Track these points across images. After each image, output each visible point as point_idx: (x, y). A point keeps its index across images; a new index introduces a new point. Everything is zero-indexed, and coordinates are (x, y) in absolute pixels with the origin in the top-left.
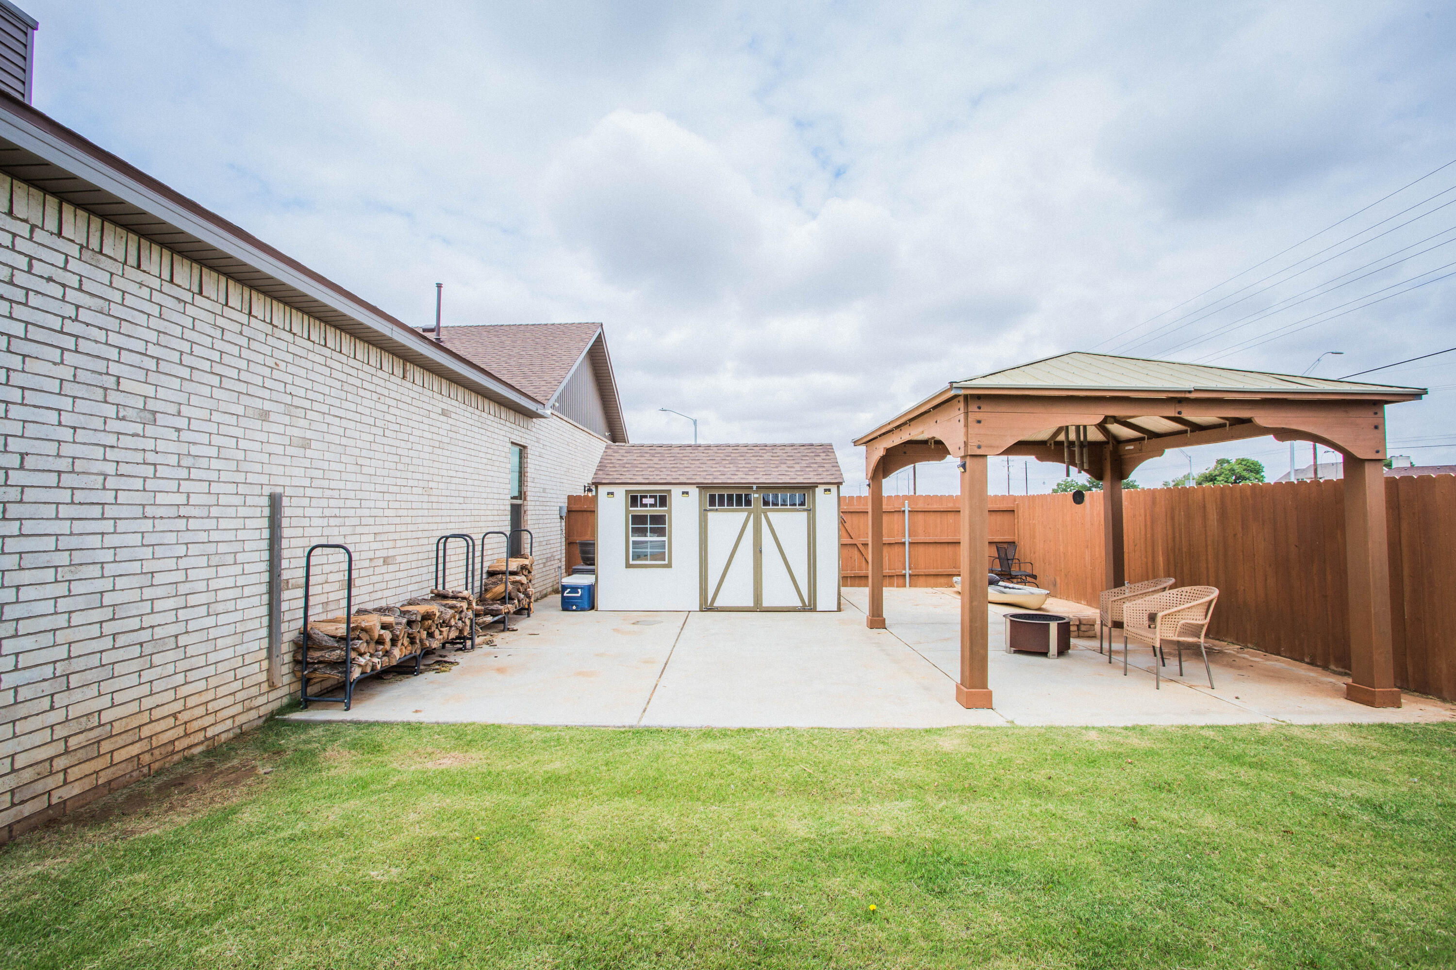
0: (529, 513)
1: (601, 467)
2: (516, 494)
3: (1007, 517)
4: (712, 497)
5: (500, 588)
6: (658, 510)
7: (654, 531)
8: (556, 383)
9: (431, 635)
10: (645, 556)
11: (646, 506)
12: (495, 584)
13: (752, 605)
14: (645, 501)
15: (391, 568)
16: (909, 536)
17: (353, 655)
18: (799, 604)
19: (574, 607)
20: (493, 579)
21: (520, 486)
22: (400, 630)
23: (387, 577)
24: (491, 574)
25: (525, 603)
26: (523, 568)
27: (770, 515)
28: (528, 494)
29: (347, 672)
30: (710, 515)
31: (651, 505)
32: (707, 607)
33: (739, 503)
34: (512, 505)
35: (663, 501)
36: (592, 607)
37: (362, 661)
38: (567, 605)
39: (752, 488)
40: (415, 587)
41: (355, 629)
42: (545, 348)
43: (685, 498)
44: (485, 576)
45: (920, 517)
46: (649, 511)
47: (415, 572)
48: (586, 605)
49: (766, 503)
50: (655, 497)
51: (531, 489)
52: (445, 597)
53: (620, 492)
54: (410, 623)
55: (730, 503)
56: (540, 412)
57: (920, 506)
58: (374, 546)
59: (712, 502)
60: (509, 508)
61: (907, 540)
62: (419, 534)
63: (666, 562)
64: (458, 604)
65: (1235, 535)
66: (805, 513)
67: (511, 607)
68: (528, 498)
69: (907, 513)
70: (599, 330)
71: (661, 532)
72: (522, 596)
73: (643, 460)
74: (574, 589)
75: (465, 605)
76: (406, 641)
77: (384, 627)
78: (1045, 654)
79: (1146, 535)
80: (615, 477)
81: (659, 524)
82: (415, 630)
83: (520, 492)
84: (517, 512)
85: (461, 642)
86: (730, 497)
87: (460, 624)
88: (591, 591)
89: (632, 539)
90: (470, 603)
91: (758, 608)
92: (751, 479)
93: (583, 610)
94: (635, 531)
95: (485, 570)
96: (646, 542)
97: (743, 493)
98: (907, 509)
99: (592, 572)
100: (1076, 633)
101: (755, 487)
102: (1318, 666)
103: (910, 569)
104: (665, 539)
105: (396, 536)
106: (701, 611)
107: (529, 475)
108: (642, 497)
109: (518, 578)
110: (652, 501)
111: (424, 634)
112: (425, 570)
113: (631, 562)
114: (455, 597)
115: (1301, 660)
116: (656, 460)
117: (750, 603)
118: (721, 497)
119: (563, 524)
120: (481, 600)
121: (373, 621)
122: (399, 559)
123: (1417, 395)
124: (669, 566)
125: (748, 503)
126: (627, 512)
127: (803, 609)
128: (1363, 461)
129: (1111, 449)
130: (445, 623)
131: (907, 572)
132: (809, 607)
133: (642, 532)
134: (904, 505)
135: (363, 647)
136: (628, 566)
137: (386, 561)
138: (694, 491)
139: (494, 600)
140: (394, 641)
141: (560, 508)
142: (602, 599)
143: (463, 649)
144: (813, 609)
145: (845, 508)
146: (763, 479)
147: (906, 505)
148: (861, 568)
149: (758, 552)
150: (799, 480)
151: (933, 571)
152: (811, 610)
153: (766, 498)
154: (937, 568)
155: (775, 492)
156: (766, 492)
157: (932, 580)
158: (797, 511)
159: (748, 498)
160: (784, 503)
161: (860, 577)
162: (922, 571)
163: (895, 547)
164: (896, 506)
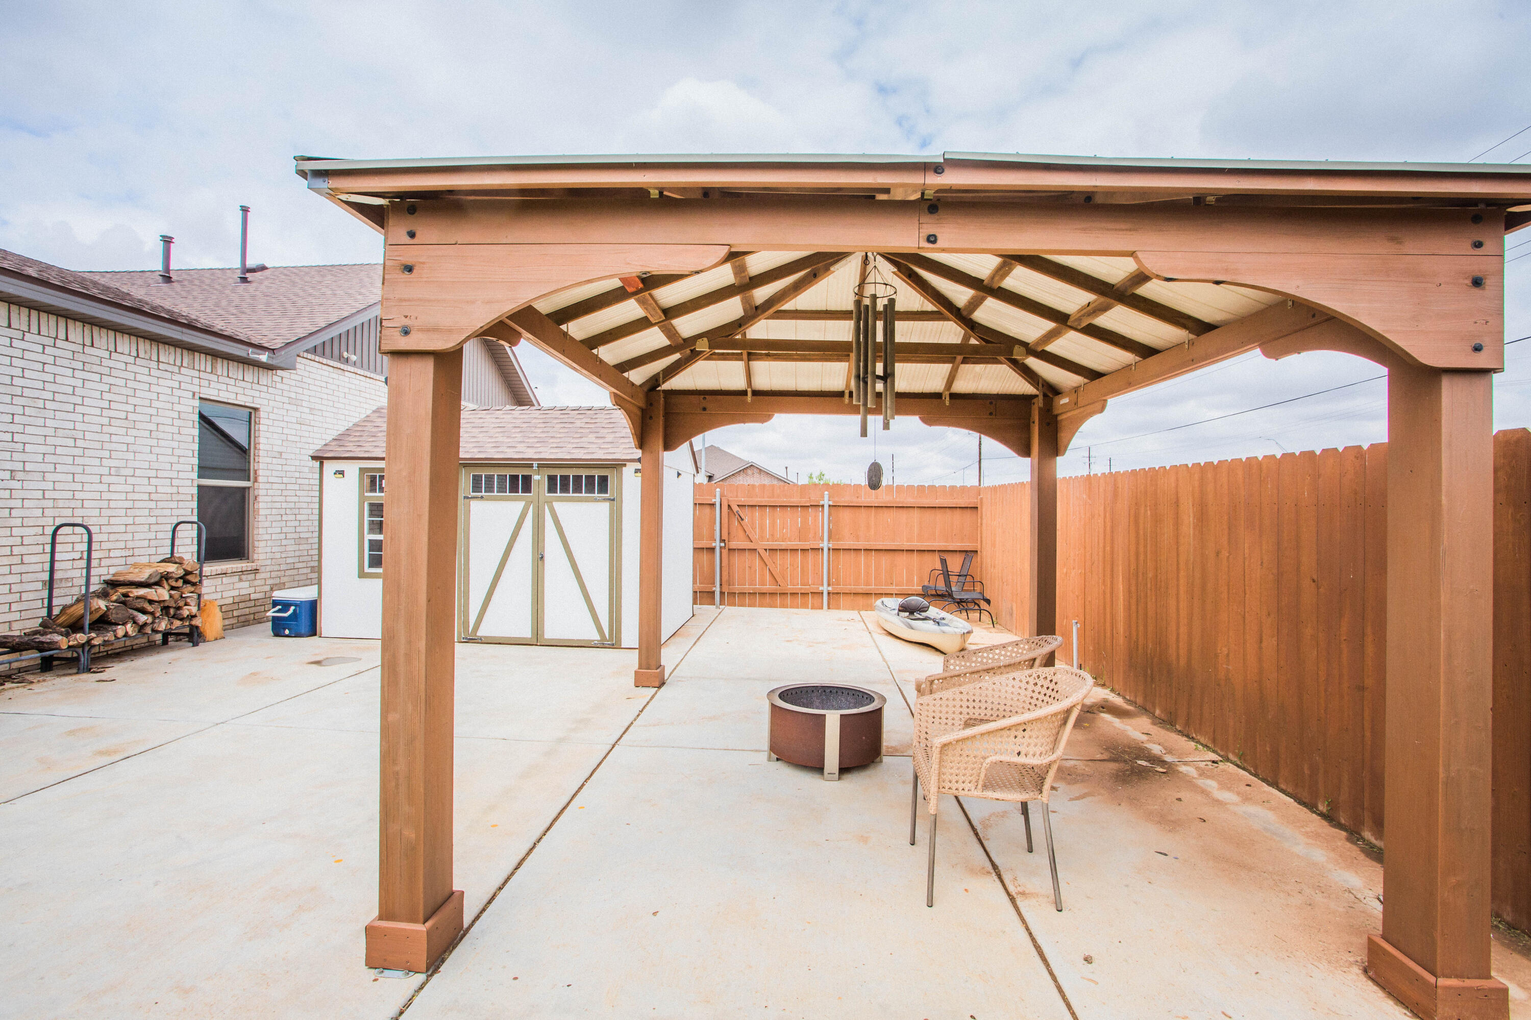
0: (260, 499)
1: (342, 436)
3: (968, 516)
4: (477, 479)
5: (77, 609)
13: (529, 635)
16: (829, 540)
18: (596, 637)
19: (287, 632)
21: (248, 463)
24: (111, 584)
25: (164, 627)
26: (164, 577)
27: (557, 505)
28: (263, 473)
30: (473, 505)
32: (468, 636)
33: (514, 489)
36: (313, 631)
38: (279, 628)
39: (531, 466)
45: (846, 515)
48: (304, 629)
49: (552, 489)
51: (271, 468)
53: (352, 469)
55: (502, 489)
57: (845, 499)
59: (476, 487)
60: (195, 491)
61: (825, 545)
65: (1218, 554)
66: (607, 505)
67: (93, 637)
68: (260, 479)
69: (826, 508)
72: (148, 618)
74: (286, 605)
79: (1104, 547)
80: (347, 449)
83: (249, 471)
86: (502, 478)
88: (313, 607)
89: (367, 537)
91: (537, 640)
92: (530, 454)
93: (298, 635)
94: (373, 526)
97: (521, 472)
98: (826, 502)
101: (535, 464)
102: (1340, 826)
103: (829, 585)
106: (460, 641)
107: (261, 447)
108: (381, 477)
109: (145, 592)
113: (367, 570)
115: (1311, 806)
117: (526, 632)
118: (490, 478)
120: (46, 626)
125: (527, 488)
126: (362, 499)
127: (601, 645)
128: (1435, 374)
129: (1041, 405)
131: (825, 589)
132: (611, 643)
133: (381, 527)
134: (823, 497)
136: (362, 575)
142: (327, 621)
144: (615, 645)
145: (743, 500)
146: (548, 453)
147: (826, 498)
148: (763, 583)
149: (539, 558)
150: (600, 455)
151: (862, 588)
152: (612, 647)
153: (552, 479)
154: (868, 584)
155: (565, 472)
156: (553, 472)
157: (861, 600)
158: (596, 500)
159: (527, 479)
160: (577, 489)
161: (763, 594)
162: (841, 588)
163: (810, 555)
164: (813, 498)
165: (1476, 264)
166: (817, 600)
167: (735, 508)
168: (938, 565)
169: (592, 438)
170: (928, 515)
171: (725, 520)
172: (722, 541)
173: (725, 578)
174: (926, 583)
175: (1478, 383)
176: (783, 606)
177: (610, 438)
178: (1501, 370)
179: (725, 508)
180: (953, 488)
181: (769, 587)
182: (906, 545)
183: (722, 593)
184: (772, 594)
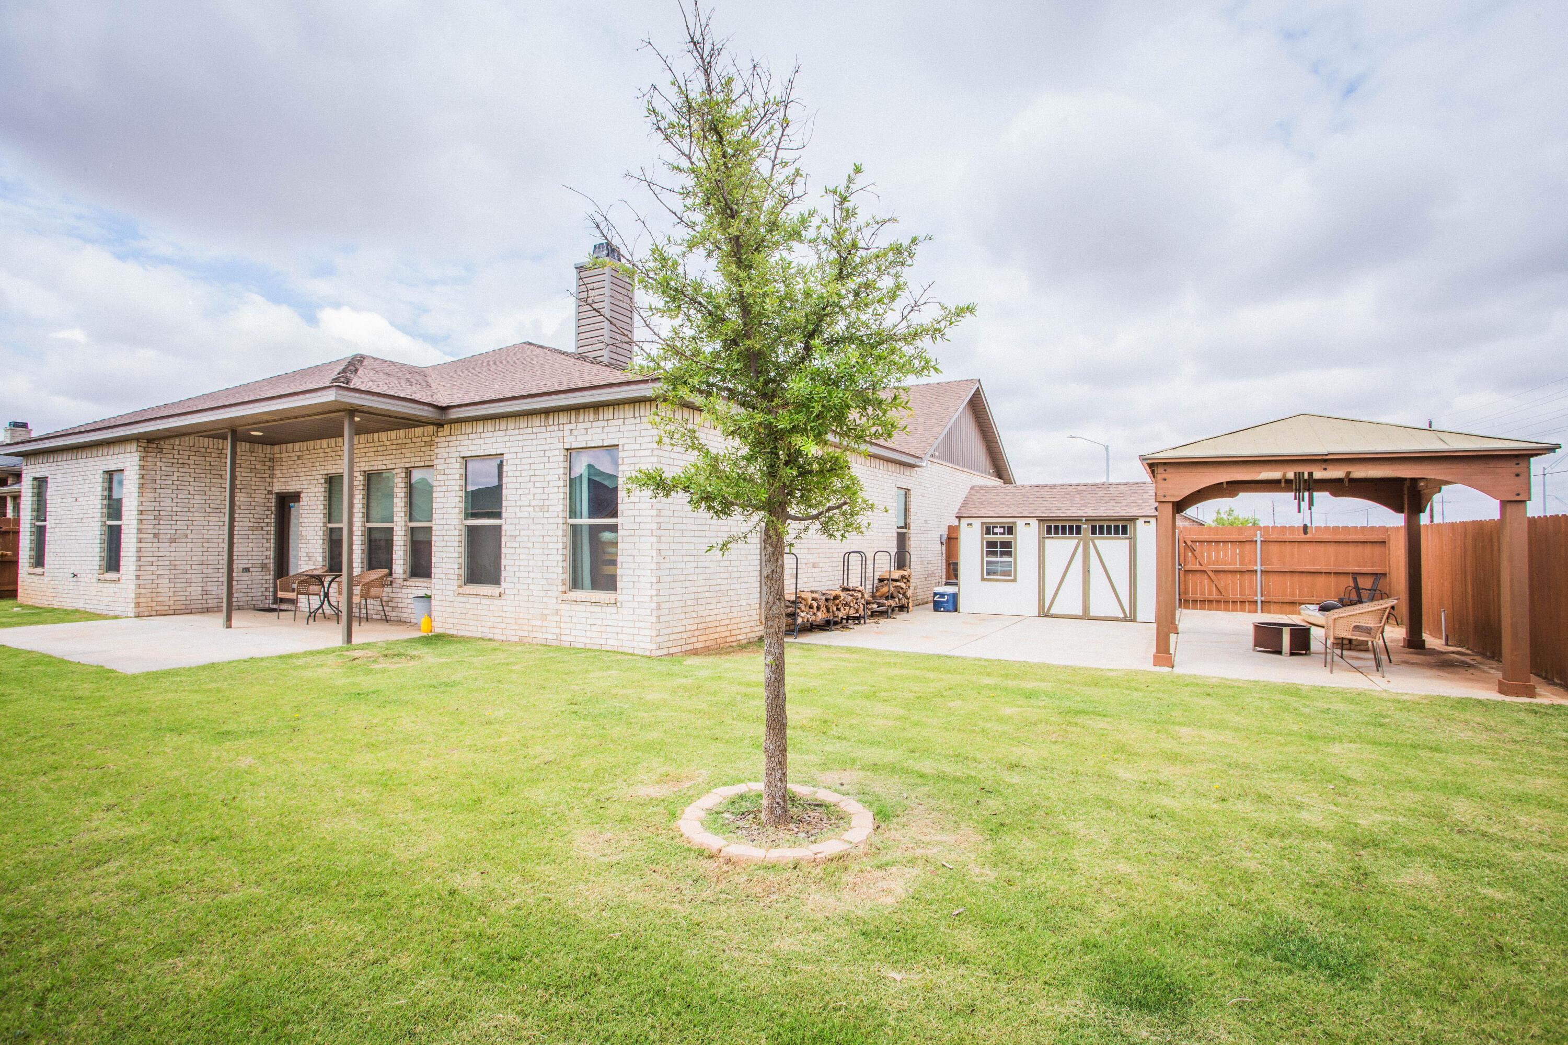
0: (912, 539)
1: (964, 504)
2: (903, 525)
3: (1378, 549)
4: (1049, 528)
5: (885, 589)
6: (1006, 538)
7: (1003, 554)
8: (932, 439)
9: (838, 609)
10: (995, 573)
11: (996, 534)
12: (882, 586)
13: (1081, 614)
14: (996, 530)
15: (817, 570)
16: (1261, 565)
17: (798, 611)
18: (1121, 615)
19: (942, 609)
20: (882, 584)
21: (905, 519)
22: (822, 603)
23: (815, 575)
24: (881, 580)
25: (904, 601)
26: (903, 577)
27: (1096, 541)
28: (912, 524)
29: (795, 620)
30: (1048, 542)
31: (1001, 534)
32: (1044, 613)
33: (1071, 532)
34: (898, 533)
35: (1010, 530)
36: (956, 610)
37: (803, 614)
38: (937, 607)
39: (1081, 520)
40: (831, 583)
41: (799, 597)
42: (929, 408)
43: (1027, 528)
44: (876, 582)
45: (1274, 548)
46: (999, 538)
47: (831, 574)
48: (951, 608)
49: (1093, 532)
50: (1004, 527)
51: (913, 521)
52: (848, 590)
53: (977, 523)
54: (827, 600)
55: (1064, 532)
56: (918, 464)
57: (1274, 537)
58: (809, 556)
59: (1049, 532)
60: (896, 535)
61: (1258, 568)
62: (833, 551)
63: (1012, 577)
64: (856, 594)
66: (1127, 541)
67: (892, 603)
68: (911, 528)
69: (1259, 542)
70: (977, 385)
71: (1009, 554)
72: (901, 596)
73: (998, 498)
74: (942, 595)
75: (860, 595)
76: (825, 610)
77: (813, 599)
78: (1280, 653)
80: (973, 512)
81: (1007, 548)
82: (830, 604)
83: (906, 523)
84: (902, 539)
85: (857, 619)
86: (1064, 527)
87: (856, 606)
88: (955, 597)
89: (986, 559)
90: (863, 595)
91: (1086, 616)
92: (1081, 513)
93: (949, 611)
94: (989, 553)
95: (876, 578)
96: (997, 562)
97: (1075, 524)
98: (1259, 539)
99: (956, 584)
100: (1348, 646)
101: (1084, 519)
103: (1262, 596)
104: (1011, 559)
105: (820, 551)
106: (1039, 616)
107: (912, 510)
108: (994, 527)
109: (898, 584)
110: (1001, 530)
111: (835, 608)
112: (836, 573)
113: (985, 577)
114: (854, 590)
116: (1008, 498)
117: (1080, 612)
118: (1056, 527)
119: (944, 548)
120: (873, 596)
121: (809, 596)
122: (821, 565)
123: (1552, 449)
124: (1015, 580)
125: (1079, 532)
126: (982, 538)
127: (1125, 619)
128: (1505, 502)
130: (847, 604)
131: (1259, 598)
132: (1131, 618)
133: (994, 554)
134: (1256, 535)
135: (803, 608)
136: (983, 579)
137: (814, 565)
138: (1034, 523)
139: (881, 597)
140: (818, 608)
141: (941, 536)
142: (963, 604)
143: (859, 623)
144: (1133, 620)
145: (1195, 537)
146: (1092, 513)
147: (1259, 535)
148: (1210, 593)
149: (1086, 571)
150: (1123, 513)
151: (1289, 599)
152: (1131, 621)
153: (1093, 528)
154: (1293, 595)
155: (1101, 523)
156: (1094, 523)
157: (1287, 607)
158: (1120, 538)
159: (1079, 528)
160: (1109, 532)
161: (1210, 601)
162: (1271, 598)
163: (1247, 576)
164: (1247, 535)
165: (1517, 470)
166: (1253, 607)
167: (1189, 543)
168: (1352, 584)
169: (1112, 503)
170: (1342, 549)
171: (1182, 551)
172: (1180, 565)
173: (1182, 590)
174: (1342, 596)
175: (1521, 506)
176: (1227, 610)
177: (1124, 503)
178: (1530, 499)
179: (1181, 542)
180: (1363, 528)
181: (1215, 596)
182: (1324, 569)
183: (1180, 600)
184: (1218, 602)
